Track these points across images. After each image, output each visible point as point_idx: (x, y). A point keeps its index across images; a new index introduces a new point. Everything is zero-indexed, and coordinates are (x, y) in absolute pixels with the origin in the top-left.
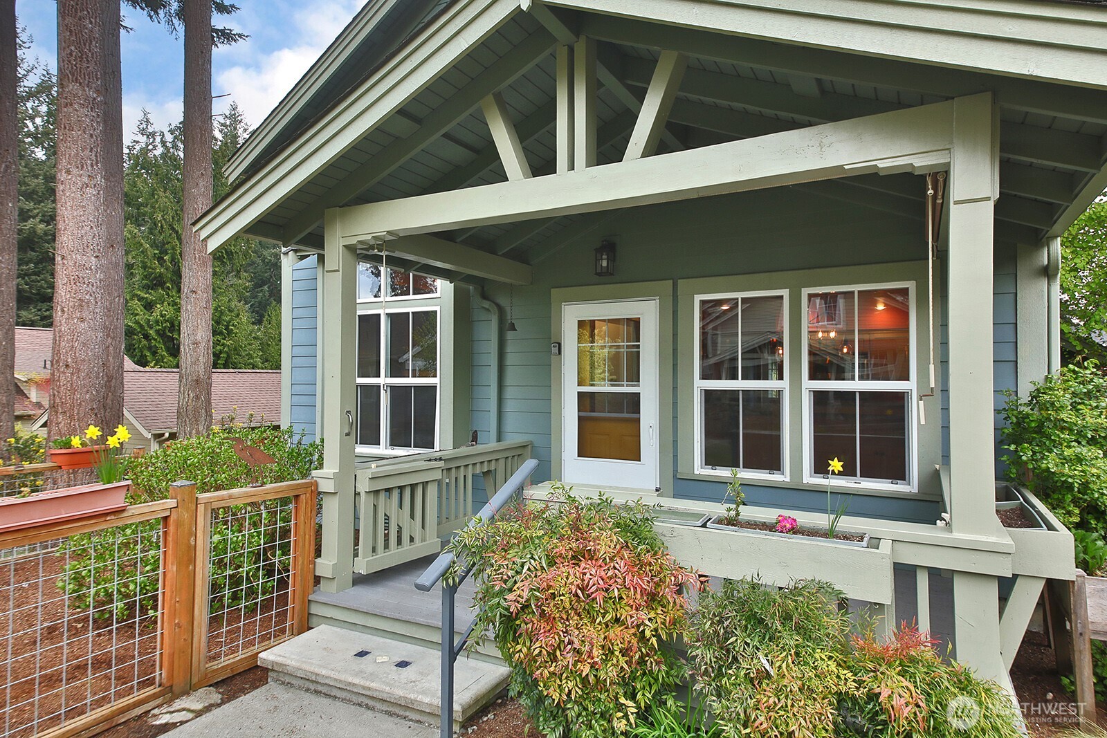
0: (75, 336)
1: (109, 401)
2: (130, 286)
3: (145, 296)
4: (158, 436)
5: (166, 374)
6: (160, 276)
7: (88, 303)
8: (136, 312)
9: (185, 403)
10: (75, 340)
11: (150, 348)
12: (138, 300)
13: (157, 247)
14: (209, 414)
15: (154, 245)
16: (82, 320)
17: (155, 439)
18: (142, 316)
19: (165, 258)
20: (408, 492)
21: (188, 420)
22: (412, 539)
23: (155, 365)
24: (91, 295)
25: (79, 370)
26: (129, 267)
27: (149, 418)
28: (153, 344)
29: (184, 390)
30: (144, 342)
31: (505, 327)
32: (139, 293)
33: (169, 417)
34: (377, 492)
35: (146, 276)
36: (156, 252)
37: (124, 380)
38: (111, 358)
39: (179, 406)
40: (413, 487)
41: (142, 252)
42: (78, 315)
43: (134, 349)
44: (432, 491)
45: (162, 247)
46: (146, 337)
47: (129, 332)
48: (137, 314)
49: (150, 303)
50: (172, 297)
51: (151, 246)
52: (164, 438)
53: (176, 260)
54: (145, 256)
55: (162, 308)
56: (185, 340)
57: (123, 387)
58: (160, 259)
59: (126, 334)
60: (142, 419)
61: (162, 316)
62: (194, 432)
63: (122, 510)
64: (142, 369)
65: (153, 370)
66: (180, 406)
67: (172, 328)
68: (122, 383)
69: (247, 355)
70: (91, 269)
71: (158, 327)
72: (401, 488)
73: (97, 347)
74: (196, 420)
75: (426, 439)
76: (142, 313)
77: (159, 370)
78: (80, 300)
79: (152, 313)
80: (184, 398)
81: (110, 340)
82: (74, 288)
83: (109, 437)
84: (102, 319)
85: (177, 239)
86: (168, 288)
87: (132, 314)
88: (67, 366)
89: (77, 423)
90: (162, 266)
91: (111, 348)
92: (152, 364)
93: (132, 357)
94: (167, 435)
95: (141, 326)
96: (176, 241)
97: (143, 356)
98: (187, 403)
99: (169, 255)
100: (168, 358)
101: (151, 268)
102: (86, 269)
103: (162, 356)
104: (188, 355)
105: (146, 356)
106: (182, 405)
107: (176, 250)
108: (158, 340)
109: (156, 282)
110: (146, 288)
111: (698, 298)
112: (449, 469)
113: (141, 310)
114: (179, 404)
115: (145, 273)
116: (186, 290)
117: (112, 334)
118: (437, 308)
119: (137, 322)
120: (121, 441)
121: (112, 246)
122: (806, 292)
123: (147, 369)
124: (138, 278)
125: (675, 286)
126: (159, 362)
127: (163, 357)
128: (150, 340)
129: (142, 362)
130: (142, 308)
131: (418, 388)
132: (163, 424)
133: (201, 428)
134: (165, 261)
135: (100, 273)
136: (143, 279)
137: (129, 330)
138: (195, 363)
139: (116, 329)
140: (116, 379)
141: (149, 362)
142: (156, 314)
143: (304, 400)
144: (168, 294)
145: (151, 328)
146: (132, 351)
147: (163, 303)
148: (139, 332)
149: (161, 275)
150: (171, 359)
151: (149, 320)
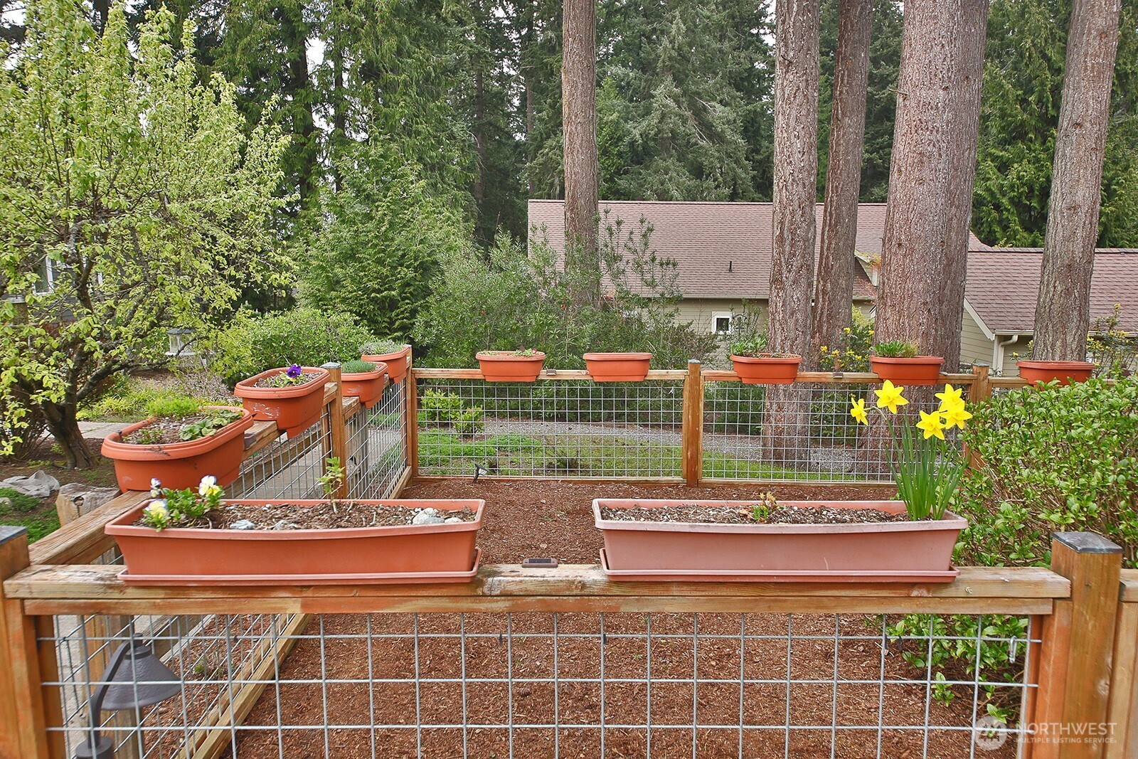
0: (912, 205)
1: (947, 292)
2: (983, 143)
3: (1001, 154)
4: (1004, 339)
5: (1019, 256)
6: (1021, 125)
7: (929, 158)
8: (987, 176)
9: (1048, 300)
10: (910, 210)
11: (1000, 222)
12: (992, 161)
13: (1021, 86)
15: (1017, 84)
16: (921, 182)
17: (999, 342)
18: (995, 180)
19: (1030, 99)
21: (1051, 325)
23: (1006, 243)
24: (934, 146)
25: (913, 250)
26: (985, 118)
27: (994, 314)
28: (1004, 217)
29: (1048, 280)
30: (995, 214)
32: (993, 151)
33: (1019, 315)
35: (1003, 128)
36: (1020, 92)
37: (968, 264)
38: (953, 234)
39: (1038, 304)
41: (1003, 96)
42: (917, 174)
43: (982, 224)
45: (1027, 85)
46: (997, 207)
47: (978, 203)
48: (989, 179)
49: (1005, 163)
50: (1034, 151)
51: (1014, 86)
52: (1011, 341)
53: (1044, 100)
54: (1005, 100)
55: (1020, 168)
56: (1056, 202)
57: (965, 272)
58: (1023, 102)
59: (974, 206)
60: (985, 314)
61: (1019, 179)
62: (1058, 343)
63: (944, 583)
64: (989, 248)
65: (1003, 249)
66: (1041, 303)
67: (1030, 195)
68: (964, 268)
70: (937, 108)
71: (1012, 194)
73: (936, 218)
74: (1064, 327)
76: (994, 177)
77: (1011, 249)
78: (920, 153)
79: (1007, 175)
80: (1048, 292)
81: (953, 210)
82: (914, 138)
83: (922, 414)
84: (945, 178)
85: (1049, 69)
86: (1031, 140)
87: (983, 179)
88: (900, 245)
89: (906, 321)
90: (1024, 110)
91: (955, 221)
92: (1002, 242)
93: (978, 234)
94: (1015, 338)
95: (992, 194)
96: (1047, 72)
97: (992, 232)
98: (1051, 300)
99: (1036, 94)
100: (1022, 234)
101: (1010, 115)
102: (932, 108)
103: (1014, 231)
104: (1060, 226)
105: (995, 232)
106: (1044, 302)
107: (1046, 86)
108: (1012, 210)
109: (1015, 134)
110: (1002, 143)
113: (994, 174)
114: (1039, 301)
115: (1003, 125)
116: (1065, 124)
117: (957, 202)
119: (988, 190)
120: (948, 426)
121: (967, 78)
123: (996, 248)
124: (994, 131)
126: (1011, 239)
127: (1016, 233)
128: (1002, 211)
129: (990, 240)
130: (996, 170)
132: (1011, 323)
133: (1069, 339)
134: (1029, 103)
135: (949, 112)
136: (1000, 133)
137: (977, 200)
138: (1067, 239)
139: (962, 194)
140: (957, 262)
141: (998, 239)
142: (1013, 175)
144: (1029, 149)
145: (1004, 196)
146: (979, 226)
147: (1022, 160)
148: (989, 202)
149: (1023, 122)
150: (1025, 235)
151: (1002, 185)
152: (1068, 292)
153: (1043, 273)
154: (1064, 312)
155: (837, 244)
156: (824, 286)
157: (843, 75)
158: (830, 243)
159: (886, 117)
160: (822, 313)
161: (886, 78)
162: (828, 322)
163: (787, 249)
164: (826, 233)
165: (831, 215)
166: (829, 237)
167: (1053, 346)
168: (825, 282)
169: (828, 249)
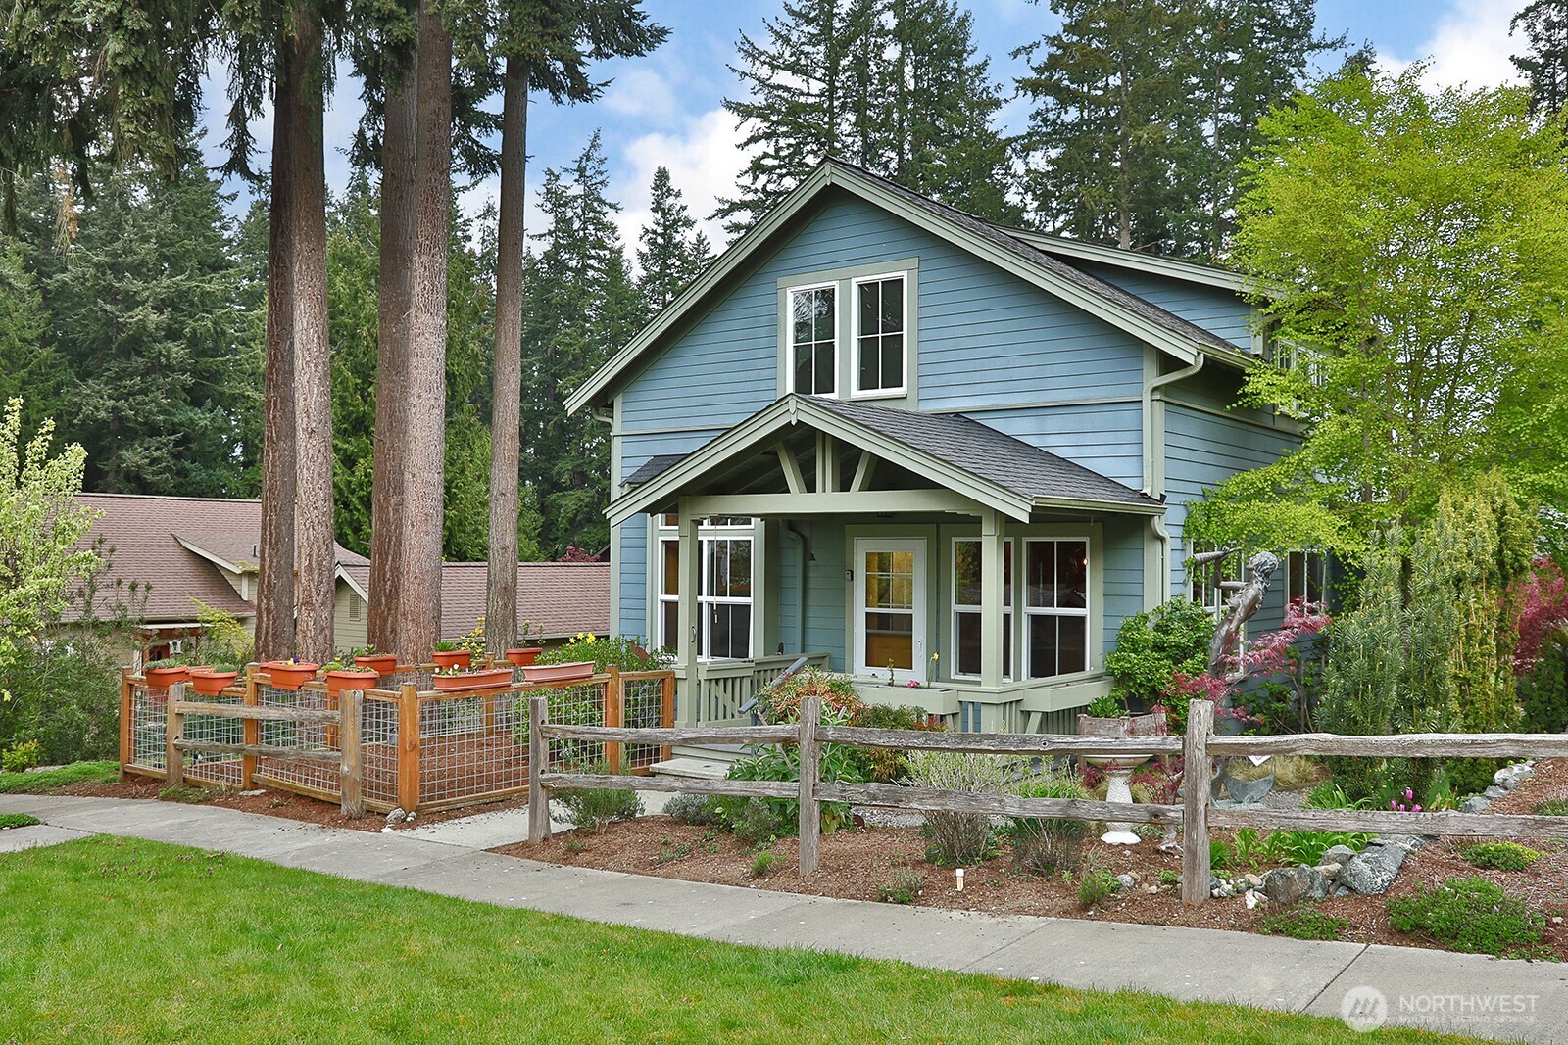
3: (345, 446)
6: (364, 417)
13: (360, 375)
14: (515, 624)
15: (355, 371)
18: (341, 476)
19: (369, 388)
20: (730, 682)
22: (733, 716)
30: (344, 514)
31: (808, 557)
34: (710, 680)
36: (359, 381)
40: (734, 679)
44: (746, 683)
45: (364, 373)
51: (352, 373)
61: (366, 476)
69: (474, 532)
72: (726, 679)
75: (741, 651)
79: (354, 471)
110: (345, 434)
111: (954, 539)
112: (759, 671)
118: (751, 538)
122: (1025, 540)
125: (938, 527)
131: (735, 606)
142: (359, 472)
143: (633, 614)
145: (352, 494)
151: (350, 482)
152: (505, 606)
153: (488, 593)
154: (504, 619)
155: (279, 562)
156: (268, 604)
157: (276, 401)
158: (271, 562)
159: (134, 349)
160: (267, 633)
161: (133, 296)
162: (274, 641)
163: (316, 577)
164: (267, 551)
165: (271, 533)
166: (270, 555)
167: (499, 644)
168: (269, 600)
169: (270, 567)
